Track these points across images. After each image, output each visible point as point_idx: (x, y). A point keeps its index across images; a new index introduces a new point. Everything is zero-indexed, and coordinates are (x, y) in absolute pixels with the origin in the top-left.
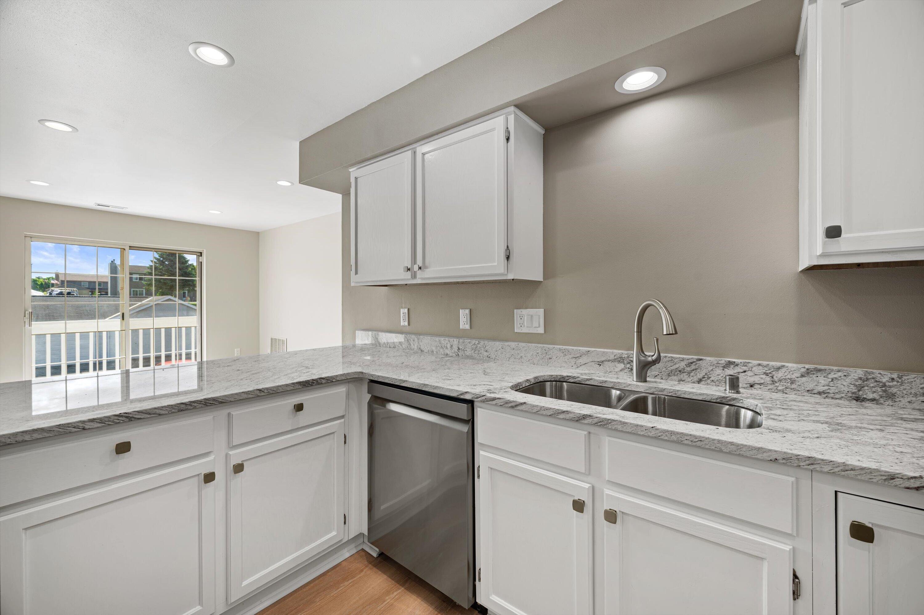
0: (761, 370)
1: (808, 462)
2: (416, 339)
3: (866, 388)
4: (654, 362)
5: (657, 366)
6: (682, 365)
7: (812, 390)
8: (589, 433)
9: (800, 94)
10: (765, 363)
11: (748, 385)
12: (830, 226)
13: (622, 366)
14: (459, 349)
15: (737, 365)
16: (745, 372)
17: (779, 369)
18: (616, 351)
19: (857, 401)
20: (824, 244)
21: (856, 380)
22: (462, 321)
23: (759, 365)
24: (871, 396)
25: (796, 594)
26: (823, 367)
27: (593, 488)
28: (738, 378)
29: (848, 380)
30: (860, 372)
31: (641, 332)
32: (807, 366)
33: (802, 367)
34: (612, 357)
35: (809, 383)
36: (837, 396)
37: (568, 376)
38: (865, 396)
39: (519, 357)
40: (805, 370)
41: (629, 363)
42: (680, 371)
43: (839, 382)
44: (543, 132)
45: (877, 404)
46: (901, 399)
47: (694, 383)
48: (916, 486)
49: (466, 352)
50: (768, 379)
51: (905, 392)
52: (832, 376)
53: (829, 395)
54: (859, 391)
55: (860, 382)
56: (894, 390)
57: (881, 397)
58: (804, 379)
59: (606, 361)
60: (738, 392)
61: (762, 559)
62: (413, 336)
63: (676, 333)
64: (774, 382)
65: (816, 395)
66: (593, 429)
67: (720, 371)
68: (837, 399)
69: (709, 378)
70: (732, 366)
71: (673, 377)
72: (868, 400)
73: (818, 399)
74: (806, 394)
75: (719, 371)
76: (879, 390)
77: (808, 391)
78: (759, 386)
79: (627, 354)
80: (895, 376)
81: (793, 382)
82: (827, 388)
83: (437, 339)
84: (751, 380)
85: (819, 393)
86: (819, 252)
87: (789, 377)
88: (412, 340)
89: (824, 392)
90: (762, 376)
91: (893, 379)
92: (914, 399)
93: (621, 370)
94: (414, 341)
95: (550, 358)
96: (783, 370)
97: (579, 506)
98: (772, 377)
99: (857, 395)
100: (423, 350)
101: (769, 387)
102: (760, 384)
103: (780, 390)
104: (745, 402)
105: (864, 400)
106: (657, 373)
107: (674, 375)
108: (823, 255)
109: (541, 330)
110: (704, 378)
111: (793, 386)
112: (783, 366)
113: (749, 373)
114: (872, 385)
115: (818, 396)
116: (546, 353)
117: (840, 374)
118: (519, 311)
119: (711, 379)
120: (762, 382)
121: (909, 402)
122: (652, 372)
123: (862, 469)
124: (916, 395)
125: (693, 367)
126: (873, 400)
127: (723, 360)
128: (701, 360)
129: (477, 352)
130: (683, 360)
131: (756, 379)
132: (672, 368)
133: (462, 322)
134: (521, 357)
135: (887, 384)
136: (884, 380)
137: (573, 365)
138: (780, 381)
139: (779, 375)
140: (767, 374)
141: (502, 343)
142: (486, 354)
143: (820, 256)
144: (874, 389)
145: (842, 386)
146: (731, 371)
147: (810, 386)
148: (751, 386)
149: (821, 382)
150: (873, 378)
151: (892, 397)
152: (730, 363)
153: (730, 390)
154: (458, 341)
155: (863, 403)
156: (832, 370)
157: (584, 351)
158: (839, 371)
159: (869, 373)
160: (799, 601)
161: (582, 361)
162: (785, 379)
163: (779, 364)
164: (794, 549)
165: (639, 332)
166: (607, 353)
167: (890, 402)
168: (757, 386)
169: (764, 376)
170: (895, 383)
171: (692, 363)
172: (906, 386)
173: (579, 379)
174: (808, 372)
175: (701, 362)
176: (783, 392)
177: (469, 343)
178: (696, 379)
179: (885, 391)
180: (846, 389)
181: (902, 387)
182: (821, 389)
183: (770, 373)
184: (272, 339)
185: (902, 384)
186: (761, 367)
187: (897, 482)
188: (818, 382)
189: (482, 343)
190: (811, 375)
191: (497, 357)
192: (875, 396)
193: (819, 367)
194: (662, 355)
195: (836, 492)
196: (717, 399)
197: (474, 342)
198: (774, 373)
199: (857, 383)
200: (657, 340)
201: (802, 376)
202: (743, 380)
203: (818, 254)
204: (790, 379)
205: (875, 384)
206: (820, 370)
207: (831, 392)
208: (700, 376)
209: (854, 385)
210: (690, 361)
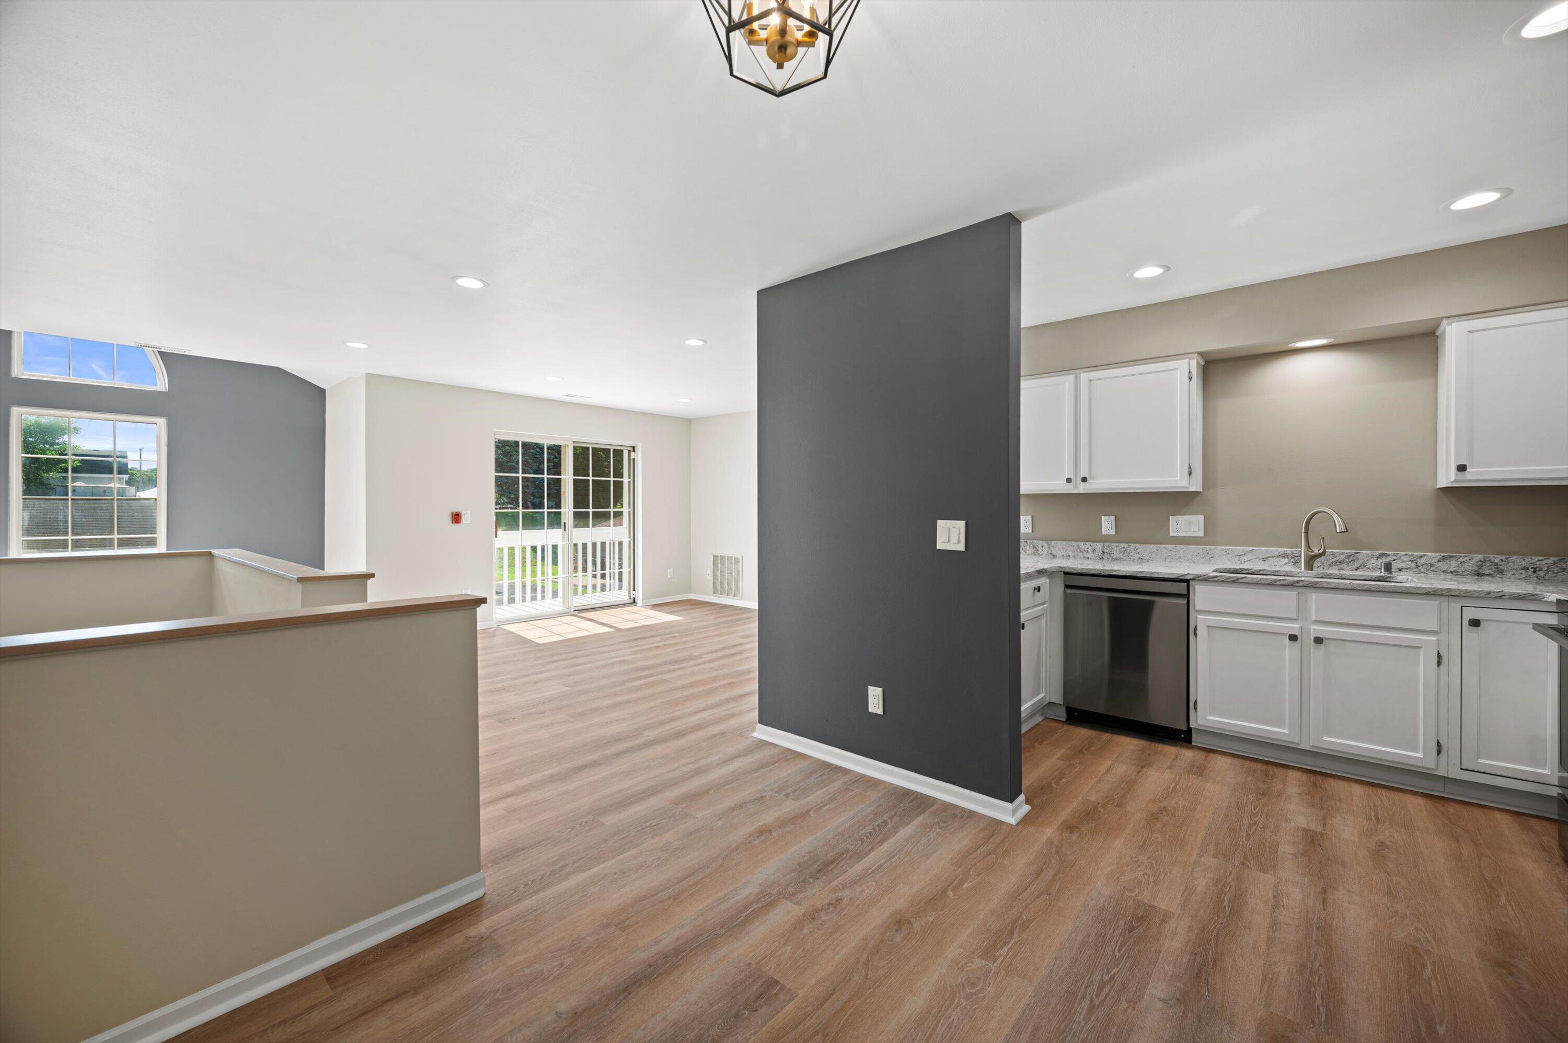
0: (1408, 558)
1: (1446, 591)
2: (1046, 545)
3: (1484, 567)
4: (1320, 555)
5: (1323, 558)
6: (1342, 557)
7: (1447, 570)
8: (1299, 593)
9: (1439, 356)
10: (1410, 553)
11: (1398, 570)
12: (1461, 465)
13: (1286, 560)
14: (1103, 552)
15: (1388, 556)
16: (1395, 560)
17: (1421, 557)
18: (1280, 549)
19: (1478, 576)
20: (1456, 475)
21: (1478, 562)
22: (1105, 527)
23: (1406, 555)
24: (1487, 572)
25: (1439, 663)
26: (1454, 555)
27: (1301, 627)
28: (1391, 564)
29: (1472, 562)
30: (1480, 556)
31: (1308, 533)
32: (1443, 554)
33: (1439, 555)
34: (1276, 554)
35: (1443, 566)
36: (1464, 574)
37: (1241, 569)
38: (1483, 572)
39: (1177, 557)
40: (1441, 557)
41: (1293, 558)
42: (1340, 562)
43: (1466, 564)
44: (1203, 363)
45: (1492, 577)
46: (1508, 573)
47: (1352, 570)
48: (1500, 595)
49: (1113, 555)
50: (1413, 565)
51: (1510, 568)
52: (1460, 560)
53: (1459, 573)
54: (1479, 569)
55: (1480, 563)
56: (1503, 567)
57: (1495, 572)
58: (1440, 563)
59: (1271, 557)
60: (1391, 573)
61: (1419, 648)
62: (1042, 542)
63: (1347, 531)
64: (1417, 566)
65: (1449, 574)
66: (1301, 590)
67: (1375, 561)
68: (1464, 575)
69: (1365, 566)
70: (1384, 557)
71: (1334, 567)
72: (1486, 575)
73: (1450, 576)
74: (1442, 573)
75: (1373, 561)
76: (1493, 567)
77: (1443, 571)
78: (1406, 570)
79: (1292, 551)
80: (1503, 558)
81: (1432, 565)
82: (1456, 568)
83: (1075, 544)
84: (1400, 566)
85: (1452, 572)
86: (1453, 479)
87: (1429, 562)
88: (1040, 546)
89: (1455, 572)
90: (1408, 563)
91: (1502, 560)
92: (1515, 572)
93: (1285, 564)
94: (1043, 546)
95: (1212, 557)
96: (1425, 558)
97: (1293, 638)
98: (1416, 563)
99: (1478, 572)
100: (1055, 555)
101: (1414, 570)
102: (1407, 569)
103: (1422, 572)
104: (1398, 578)
105: (1483, 575)
106: (1319, 565)
107: (1335, 565)
108: (1455, 481)
109: (1201, 534)
110: (1360, 566)
111: (1432, 569)
112: (1425, 555)
113: (1398, 561)
114: (1488, 565)
115: (1451, 574)
116: (1208, 553)
117: (1466, 558)
118: (1176, 517)
119: (1367, 567)
120: (1409, 566)
121: (1513, 574)
122: (1317, 563)
123: (1475, 591)
124: (1517, 569)
125: (1351, 558)
126: (1489, 575)
127: (1377, 553)
128: (1359, 553)
129: (1126, 554)
130: (1343, 553)
131: (1404, 565)
132: (1333, 560)
133: (1105, 529)
134: (1180, 557)
135: (1499, 563)
136: (1496, 561)
137: (1237, 561)
138: (1422, 565)
139: (1421, 562)
140: (1412, 561)
141: (1157, 546)
142: (1137, 556)
143: (1454, 481)
144: (1490, 568)
145: (1468, 567)
146: (1384, 560)
147: (1445, 568)
148: (1400, 570)
149: (1453, 565)
150: (1489, 560)
151: (1501, 572)
152: (1383, 554)
153: (1385, 571)
154: (1102, 546)
155: (1482, 577)
156: (1461, 556)
157: (1248, 550)
158: (1466, 556)
159: (1486, 557)
160: (1441, 667)
161: (1245, 558)
162: (1426, 564)
163: (1421, 554)
164: (1438, 640)
165: (1307, 532)
166: (1272, 550)
167: (1500, 576)
168: (1404, 570)
169: (1410, 563)
170: (1504, 563)
171: (1350, 556)
172: (1511, 564)
173: (1252, 570)
174: (1444, 558)
175: (1358, 554)
176: (1424, 573)
177: (1117, 546)
178: (1354, 567)
179: (1497, 568)
180: (1471, 569)
181: (1508, 565)
182: (1453, 569)
183: (1415, 560)
184: (715, 557)
185: (1508, 563)
186: (1407, 556)
187: (1491, 595)
188: (1451, 565)
189: (1133, 546)
190: (1445, 560)
191: (1151, 559)
192: (1490, 572)
193: (1451, 554)
194: (1327, 550)
195: (1462, 607)
196: (1376, 578)
197: (1122, 545)
198: (1417, 560)
199: (1478, 564)
200: (1323, 538)
201: (1439, 561)
202: (1395, 566)
203: (1452, 480)
204: (1430, 564)
205: (1490, 564)
206: (1452, 557)
207: (1460, 571)
208: (1357, 565)
209: (1476, 565)
210: (1348, 554)
